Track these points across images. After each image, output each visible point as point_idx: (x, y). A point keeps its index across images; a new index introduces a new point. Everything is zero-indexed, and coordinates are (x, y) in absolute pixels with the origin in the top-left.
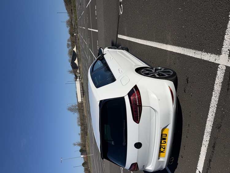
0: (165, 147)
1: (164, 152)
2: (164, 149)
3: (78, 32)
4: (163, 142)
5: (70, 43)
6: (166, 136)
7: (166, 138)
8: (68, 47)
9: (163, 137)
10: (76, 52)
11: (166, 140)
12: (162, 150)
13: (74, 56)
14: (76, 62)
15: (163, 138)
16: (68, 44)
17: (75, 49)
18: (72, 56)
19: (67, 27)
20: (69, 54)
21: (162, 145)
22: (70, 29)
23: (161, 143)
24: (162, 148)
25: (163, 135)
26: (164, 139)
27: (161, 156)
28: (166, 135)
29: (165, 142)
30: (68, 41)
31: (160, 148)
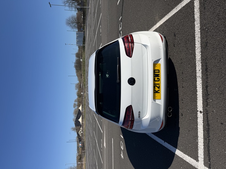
0: (159, 86)
1: (159, 93)
2: (159, 88)
3: (85, 92)
4: (156, 79)
5: (76, 103)
6: (159, 72)
7: (159, 74)
8: (74, 107)
9: (156, 73)
10: (81, 110)
11: (159, 76)
12: (157, 89)
13: (79, 114)
14: (80, 120)
15: (156, 75)
16: (75, 104)
17: (80, 108)
18: (76, 115)
19: (76, 89)
20: (74, 113)
21: (156, 83)
22: (78, 91)
23: (154, 80)
24: (156, 87)
25: (156, 71)
26: (158, 75)
27: (156, 98)
28: (159, 70)
29: (159, 79)
30: (75, 101)
31: (154, 87)
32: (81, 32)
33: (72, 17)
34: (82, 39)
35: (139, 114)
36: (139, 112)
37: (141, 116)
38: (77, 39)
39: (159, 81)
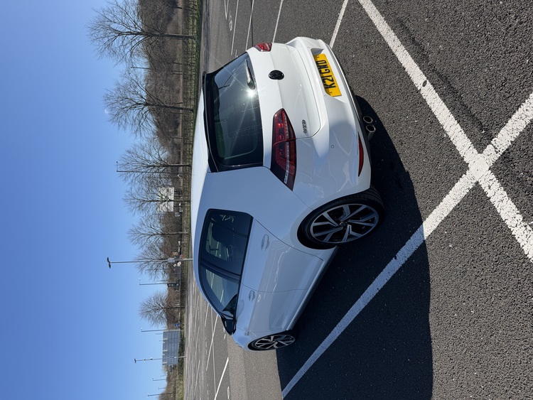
0: (332, 78)
1: (334, 87)
4: (324, 71)
6: (325, 63)
7: (327, 65)
9: (320, 65)
11: (328, 67)
12: (329, 83)
15: (322, 66)
21: (325, 76)
23: (321, 72)
24: (327, 80)
25: (320, 62)
26: (325, 67)
27: (331, 94)
28: (324, 61)
29: (328, 70)
31: (324, 81)
32: (174, 330)
33: (156, 298)
34: (177, 347)
35: (305, 127)
36: (304, 122)
37: (308, 129)
38: (164, 348)
39: (329, 72)
